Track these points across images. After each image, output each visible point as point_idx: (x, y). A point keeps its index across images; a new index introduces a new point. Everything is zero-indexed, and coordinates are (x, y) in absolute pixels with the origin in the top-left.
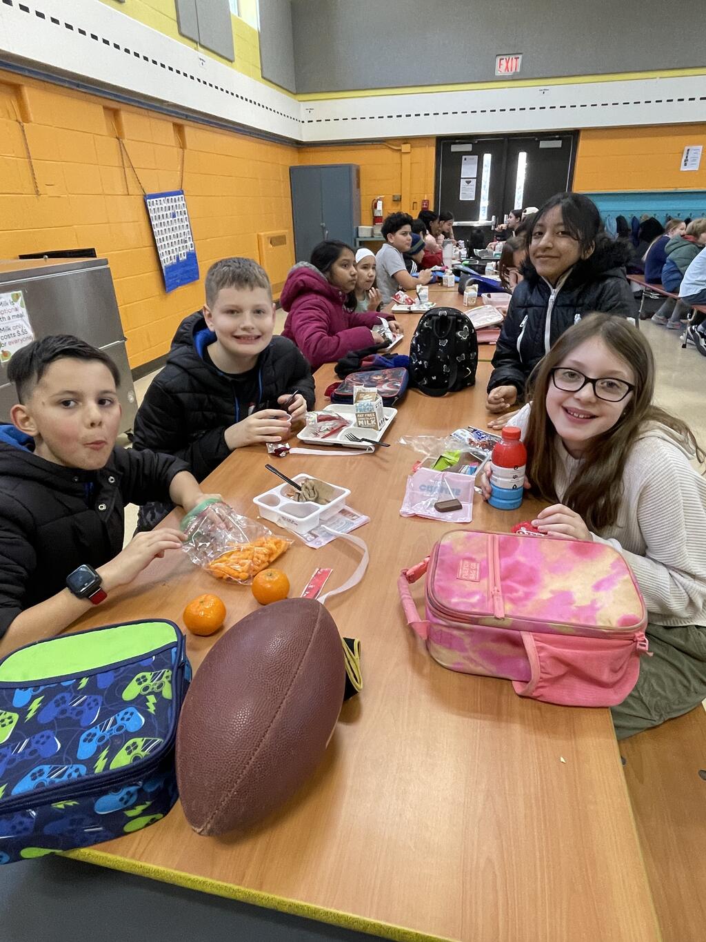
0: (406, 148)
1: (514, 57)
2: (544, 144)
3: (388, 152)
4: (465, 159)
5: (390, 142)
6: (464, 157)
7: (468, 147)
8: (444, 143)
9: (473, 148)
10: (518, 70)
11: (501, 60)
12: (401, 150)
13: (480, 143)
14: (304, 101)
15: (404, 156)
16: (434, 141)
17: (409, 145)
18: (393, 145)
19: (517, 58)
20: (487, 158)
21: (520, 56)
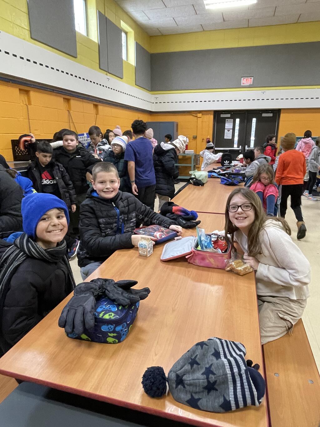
0: (199, 115)
1: (250, 78)
2: (264, 115)
3: (191, 117)
4: (227, 121)
5: (192, 112)
6: (226, 120)
7: (229, 115)
8: (217, 113)
9: (231, 116)
10: (252, 83)
11: (244, 79)
12: (197, 116)
13: (234, 114)
14: (154, 94)
15: (198, 118)
16: (213, 113)
17: (201, 114)
18: (194, 114)
19: (251, 79)
20: (238, 121)
21: (252, 78)
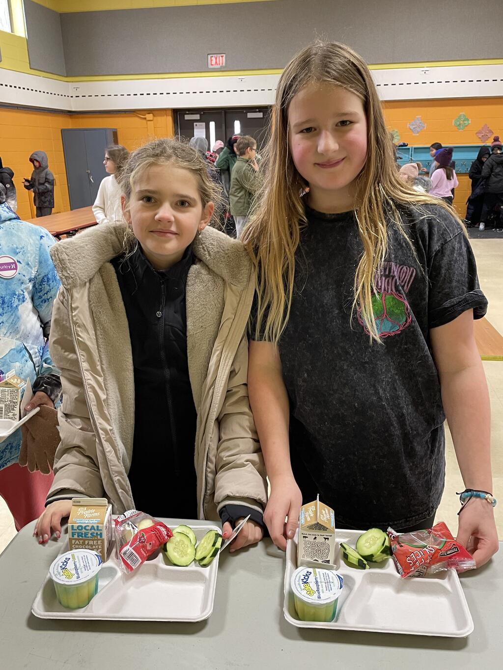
0: (149, 117)
1: (220, 55)
2: (250, 115)
3: (136, 119)
4: (196, 125)
5: (138, 112)
7: (197, 117)
8: (178, 114)
9: (200, 117)
10: (224, 65)
11: (211, 57)
12: (145, 118)
13: (206, 114)
14: (73, 82)
15: (148, 122)
16: (170, 113)
17: (151, 115)
18: (141, 115)
19: (222, 57)
20: (212, 125)
21: (224, 55)
